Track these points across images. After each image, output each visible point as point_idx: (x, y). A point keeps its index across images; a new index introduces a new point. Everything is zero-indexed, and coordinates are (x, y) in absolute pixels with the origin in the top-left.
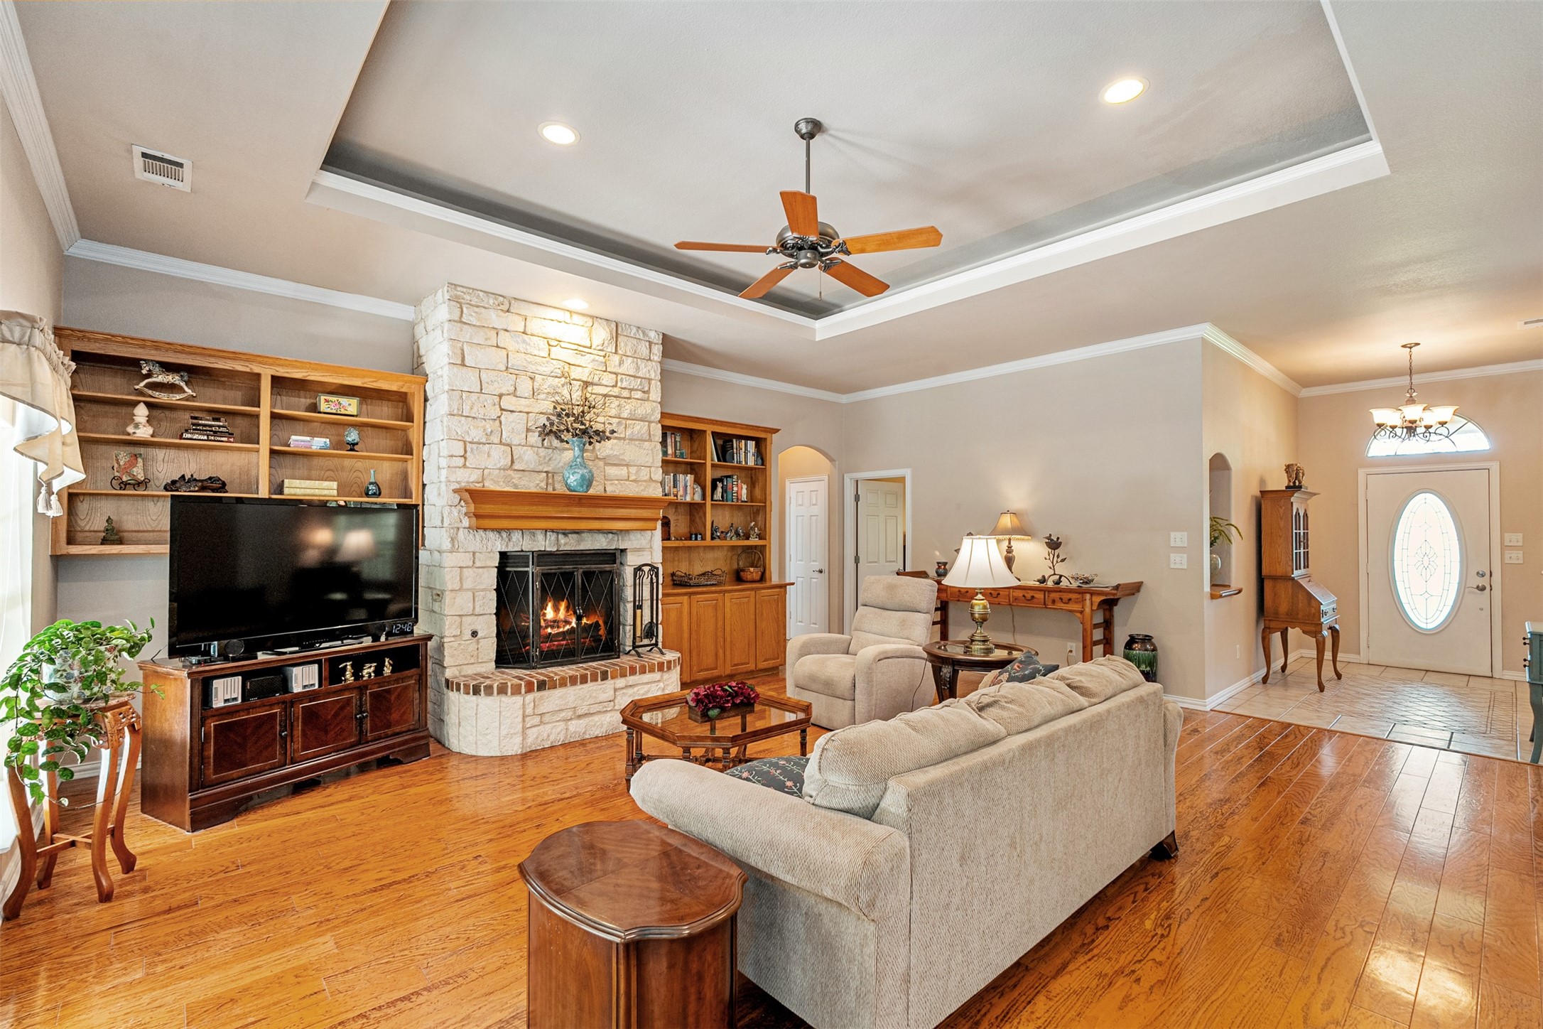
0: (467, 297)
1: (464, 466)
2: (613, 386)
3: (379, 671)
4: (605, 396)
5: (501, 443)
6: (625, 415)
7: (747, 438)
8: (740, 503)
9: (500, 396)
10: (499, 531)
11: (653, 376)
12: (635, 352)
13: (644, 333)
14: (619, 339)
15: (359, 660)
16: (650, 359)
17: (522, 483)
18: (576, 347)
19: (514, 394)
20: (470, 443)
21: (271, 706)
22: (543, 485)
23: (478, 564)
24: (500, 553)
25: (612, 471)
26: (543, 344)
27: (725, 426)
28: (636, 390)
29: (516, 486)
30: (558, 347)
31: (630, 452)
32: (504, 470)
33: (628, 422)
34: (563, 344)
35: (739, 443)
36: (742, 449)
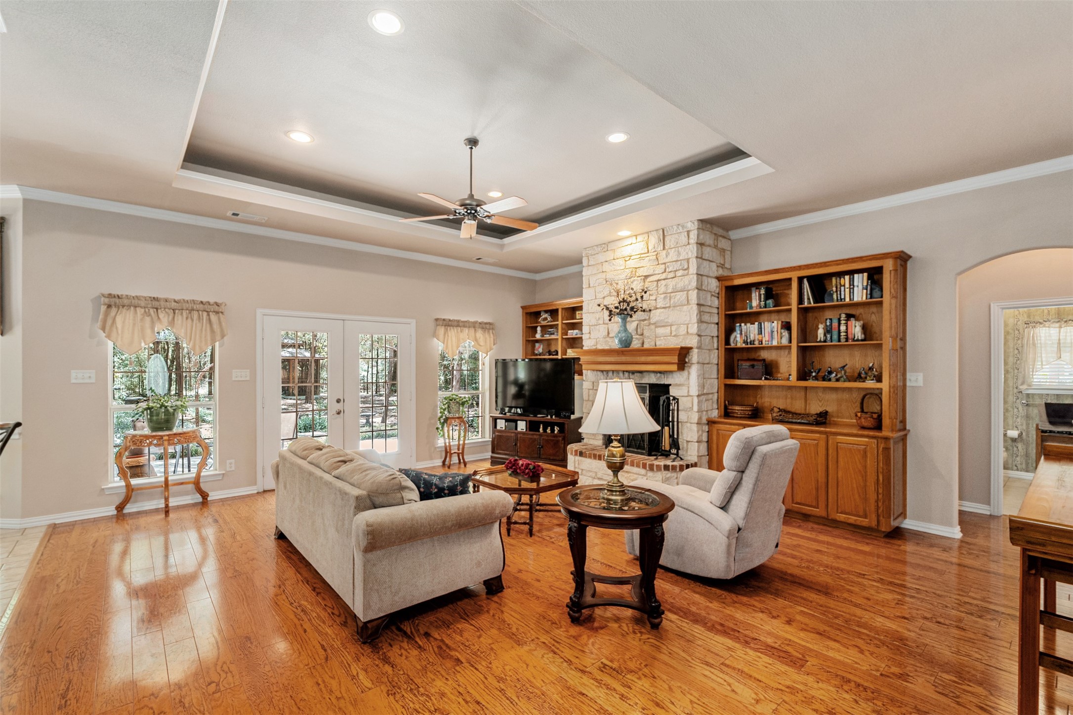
0: (590, 252)
1: (590, 338)
2: (663, 273)
3: (553, 430)
4: (659, 280)
5: (604, 324)
6: (670, 290)
7: (851, 273)
8: (850, 342)
9: (604, 298)
11: (690, 256)
12: (677, 243)
13: (683, 227)
14: (666, 239)
15: (546, 424)
16: (689, 244)
18: (639, 256)
19: (610, 295)
20: (591, 326)
21: (511, 434)
25: (660, 331)
26: (621, 262)
28: (679, 270)
29: (610, 346)
30: (631, 260)
31: (673, 316)
32: (605, 338)
33: (672, 294)
34: (632, 258)
35: (840, 280)
36: (844, 286)
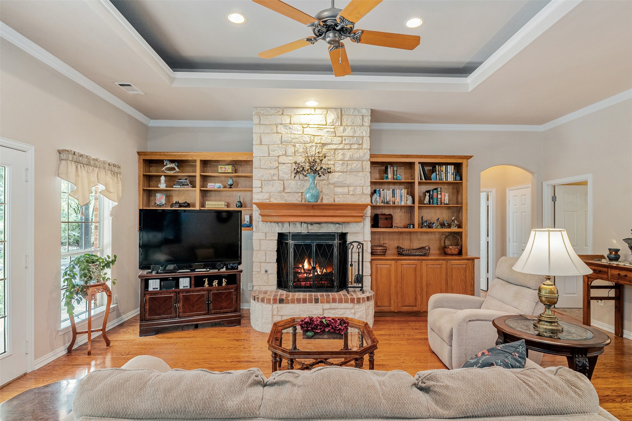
0: (262, 112)
1: (261, 192)
2: (339, 144)
3: (220, 283)
4: (335, 149)
5: (278, 180)
6: (347, 159)
7: (447, 164)
8: (443, 205)
9: (278, 157)
10: (277, 223)
11: (364, 135)
12: (353, 123)
13: (358, 111)
14: (343, 118)
15: (211, 279)
16: (363, 125)
17: (289, 199)
18: (318, 126)
19: (285, 155)
20: (264, 181)
21: (170, 293)
22: (300, 199)
23: (268, 238)
24: (279, 233)
25: (339, 190)
26: (300, 128)
27: (427, 158)
28: (354, 144)
29: (286, 200)
30: (308, 128)
31: (350, 179)
32: (280, 193)
33: (349, 162)
34: (310, 126)
35: (441, 168)
36: (443, 171)
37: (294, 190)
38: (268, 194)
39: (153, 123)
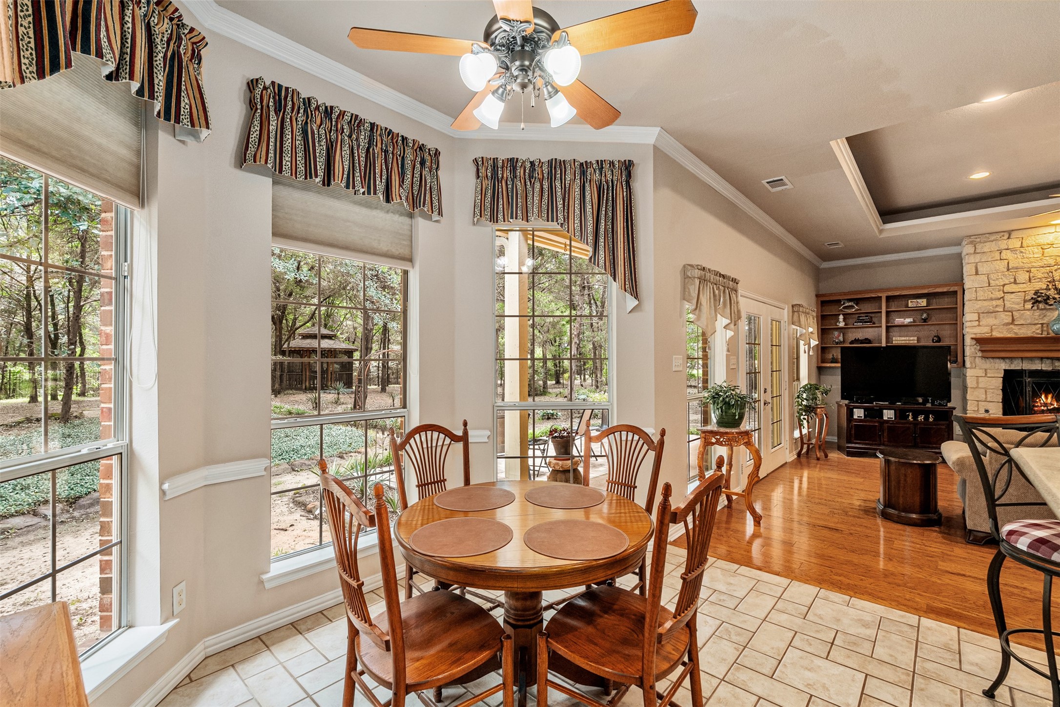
0: (979, 240)
1: (979, 325)
3: (927, 418)
5: (1004, 311)
9: (1004, 285)
10: (1003, 358)
17: (1021, 331)
19: (1015, 282)
21: (875, 422)
22: (1039, 331)
23: (988, 375)
24: (1005, 370)
26: (1037, 250)
29: (1016, 333)
30: (1051, 248)
32: (1007, 325)
34: (1054, 246)
37: (1028, 322)
38: (989, 328)
39: (825, 265)
